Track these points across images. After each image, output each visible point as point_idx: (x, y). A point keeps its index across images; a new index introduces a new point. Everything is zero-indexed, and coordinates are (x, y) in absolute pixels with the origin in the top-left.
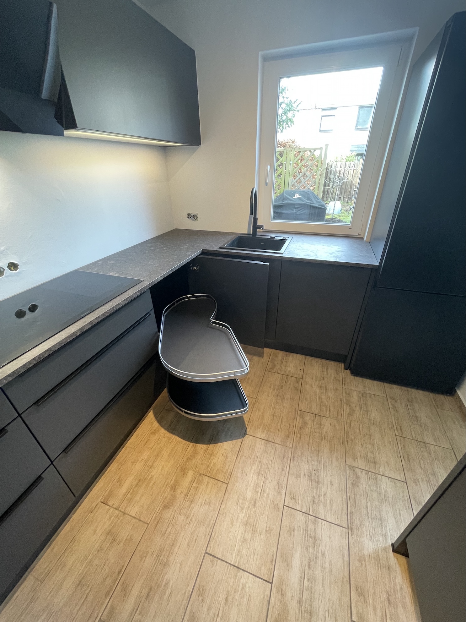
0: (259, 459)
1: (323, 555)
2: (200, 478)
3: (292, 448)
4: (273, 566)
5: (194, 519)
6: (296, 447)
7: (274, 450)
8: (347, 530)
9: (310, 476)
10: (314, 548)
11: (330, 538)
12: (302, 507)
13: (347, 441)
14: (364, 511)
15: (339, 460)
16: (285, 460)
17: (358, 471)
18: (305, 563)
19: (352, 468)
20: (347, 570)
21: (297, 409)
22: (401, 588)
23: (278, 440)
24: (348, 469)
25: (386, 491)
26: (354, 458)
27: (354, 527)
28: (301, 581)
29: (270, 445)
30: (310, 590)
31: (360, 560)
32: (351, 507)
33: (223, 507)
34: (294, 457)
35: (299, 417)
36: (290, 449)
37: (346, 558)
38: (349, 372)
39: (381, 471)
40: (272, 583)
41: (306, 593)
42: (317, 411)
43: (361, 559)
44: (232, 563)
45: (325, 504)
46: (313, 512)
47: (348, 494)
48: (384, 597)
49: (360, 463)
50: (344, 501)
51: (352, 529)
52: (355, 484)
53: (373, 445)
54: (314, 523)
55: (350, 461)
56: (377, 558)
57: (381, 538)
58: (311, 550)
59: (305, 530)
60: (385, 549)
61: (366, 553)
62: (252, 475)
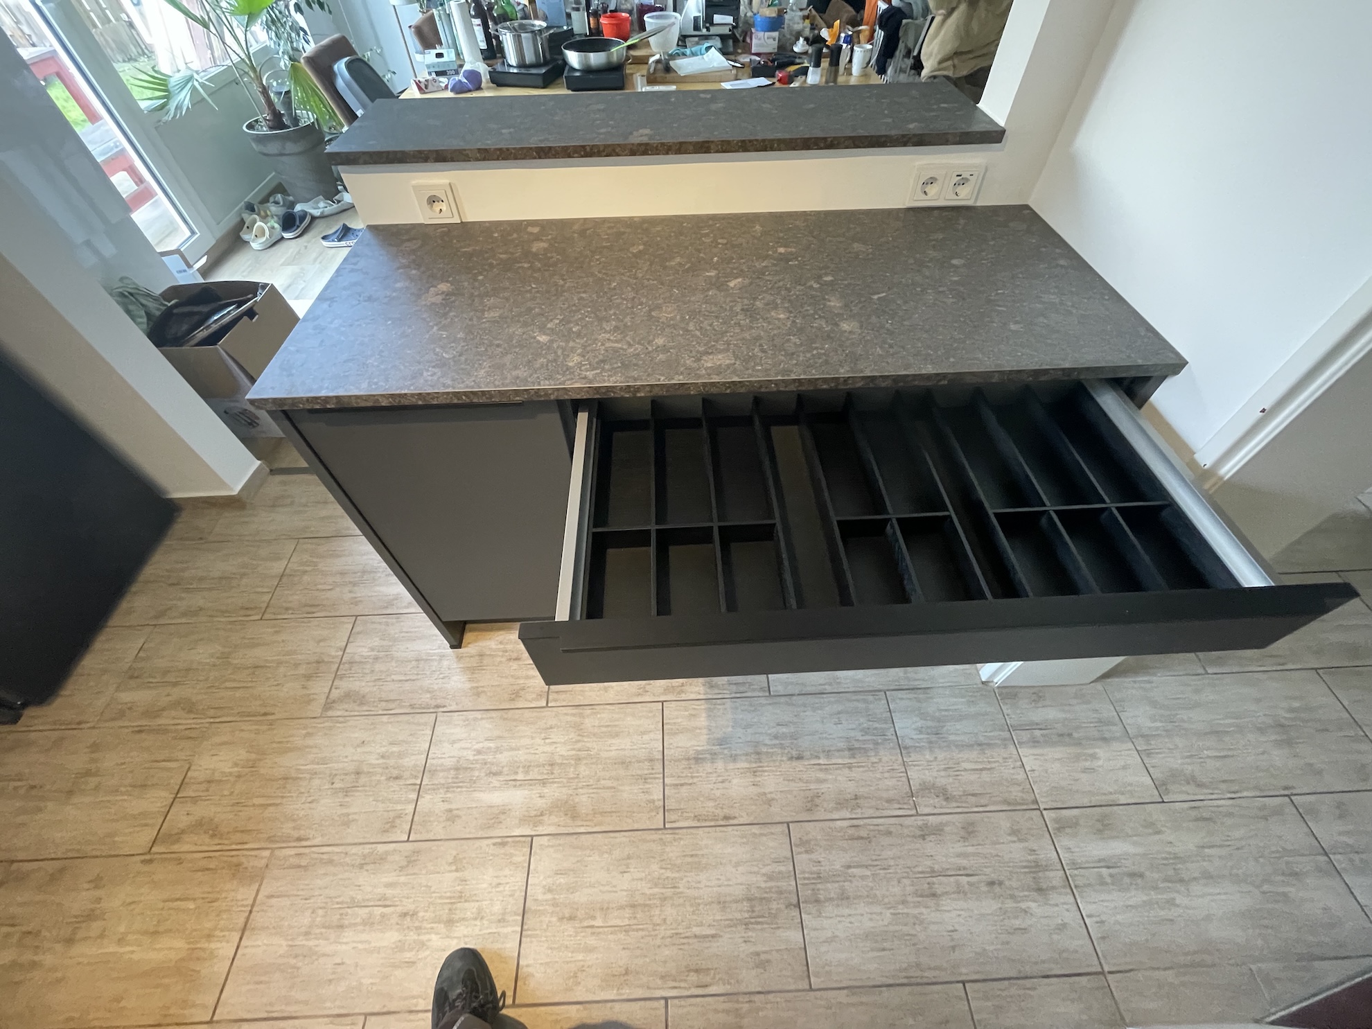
0: (300, 941)
1: (479, 752)
3: (273, 849)
6: (270, 839)
7: (274, 901)
8: (439, 714)
9: (346, 792)
10: (472, 769)
11: (453, 742)
13: (265, 714)
14: (407, 686)
15: (310, 730)
16: (305, 862)
17: (335, 694)
18: (495, 781)
19: (329, 705)
20: (494, 714)
21: (147, 857)
23: (245, 894)
24: (330, 713)
25: (373, 649)
26: (308, 700)
27: (433, 703)
28: (521, 785)
29: (258, 919)
30: (527, 768)
31: (478, 694)
32: (402, 707)
34: (299, 839)
35: (175, 848)
36: (277, 853)
37: (478, 715)
39: (337, 654)
40: (532, 836)
41: (533, 775)
42: (164, 794)
44: (519, 929)
45: (401, 755)
46: (416, 777)
47: (380, 712)
49: (320, 688)
50: (393, 719)
51: (437, 706)
52: (361, 700)
53: (280, 663)
54: (434, 772)
55: (316, 708)
56: (472, 670)
57: (445, 663)
58: (476, 773)
59: (448, 789)
60: (459, 658)
61: (468, 685)
62: (344, 947)
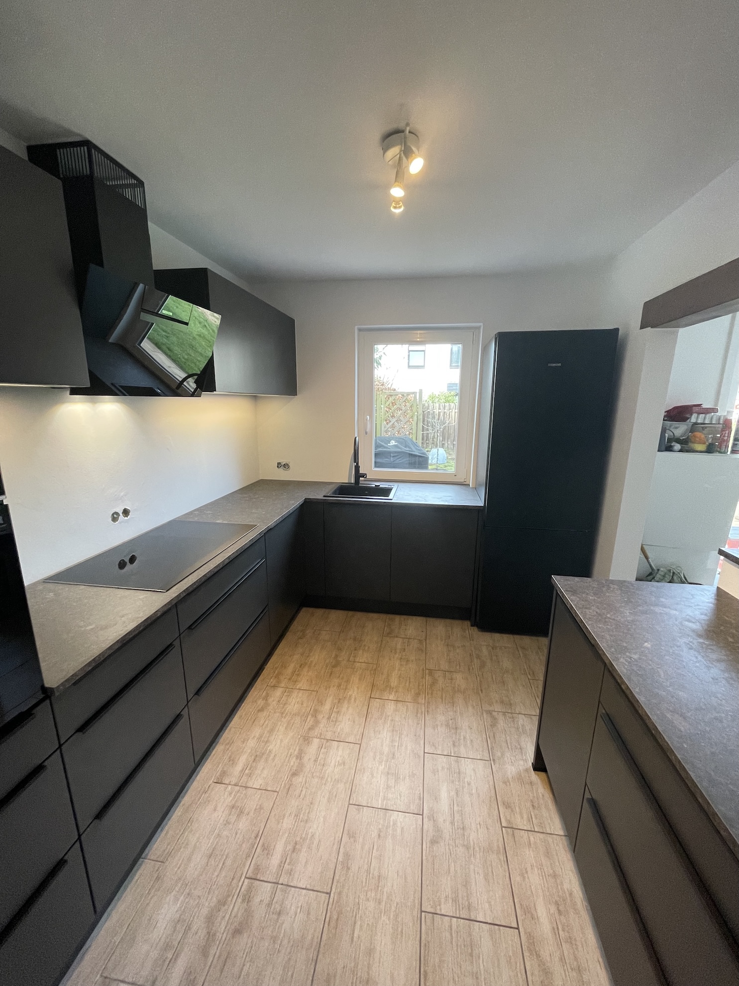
0: (390, 718)
1: (469, 784)
2: (328, 744)
3: (425, 704)
4: (422, 802)
5: (329, 779)
6: (429, 703)
7: (406, 707)
8: (489, 762)
9: (447, 725)
10: (459, 781)
11: (474, 770)
12: (443, 751)
13: (481, 690)
14: (504, 744)
15: (476, 707)
16: (419, 715)
17: (495, 714)
18: (453, 793)
19: (489, 713)
20: (493, 791)
21: (425, 669)
22: (543, 795)
23: (409, 698)
24: (485, 714)
25: (523, 726)
26: (491, 704)
27: (496, 758)
28: (451, 808)
29: (400, 705)
30: (461, 813)
32: (491, 743)
33: (359, 764)
34: (428, 711)
35: (427, 676)
36: (423, 705)
37: (491, 783)
38: (475, 629)
39: (517, 711)
40: (422, 815)
41: (457, 817)
42: (447, 668)
43: (506, 782)
44: (379, 807)
45: (465, 746)
46: (455, 753)
47: (487, 734)
48: (529, 804)
49: (497, 707)
50: (485, 740)
51: (494, 760)
52: (493, 725)
53: (508, 690)
54: (457, 762)
55: (486, 707)
56: (519, 778)
57: (522, 763)
58: (457, 783)
59: (449, 769)
60: (527, 770)
61: (510, 777)
62: (385, 733)
